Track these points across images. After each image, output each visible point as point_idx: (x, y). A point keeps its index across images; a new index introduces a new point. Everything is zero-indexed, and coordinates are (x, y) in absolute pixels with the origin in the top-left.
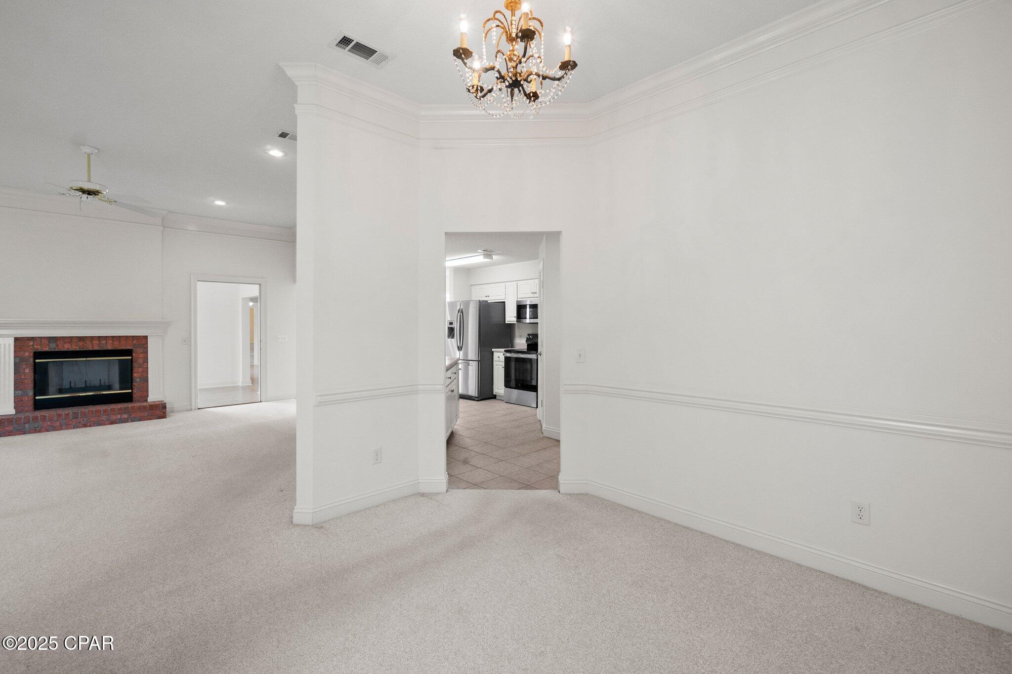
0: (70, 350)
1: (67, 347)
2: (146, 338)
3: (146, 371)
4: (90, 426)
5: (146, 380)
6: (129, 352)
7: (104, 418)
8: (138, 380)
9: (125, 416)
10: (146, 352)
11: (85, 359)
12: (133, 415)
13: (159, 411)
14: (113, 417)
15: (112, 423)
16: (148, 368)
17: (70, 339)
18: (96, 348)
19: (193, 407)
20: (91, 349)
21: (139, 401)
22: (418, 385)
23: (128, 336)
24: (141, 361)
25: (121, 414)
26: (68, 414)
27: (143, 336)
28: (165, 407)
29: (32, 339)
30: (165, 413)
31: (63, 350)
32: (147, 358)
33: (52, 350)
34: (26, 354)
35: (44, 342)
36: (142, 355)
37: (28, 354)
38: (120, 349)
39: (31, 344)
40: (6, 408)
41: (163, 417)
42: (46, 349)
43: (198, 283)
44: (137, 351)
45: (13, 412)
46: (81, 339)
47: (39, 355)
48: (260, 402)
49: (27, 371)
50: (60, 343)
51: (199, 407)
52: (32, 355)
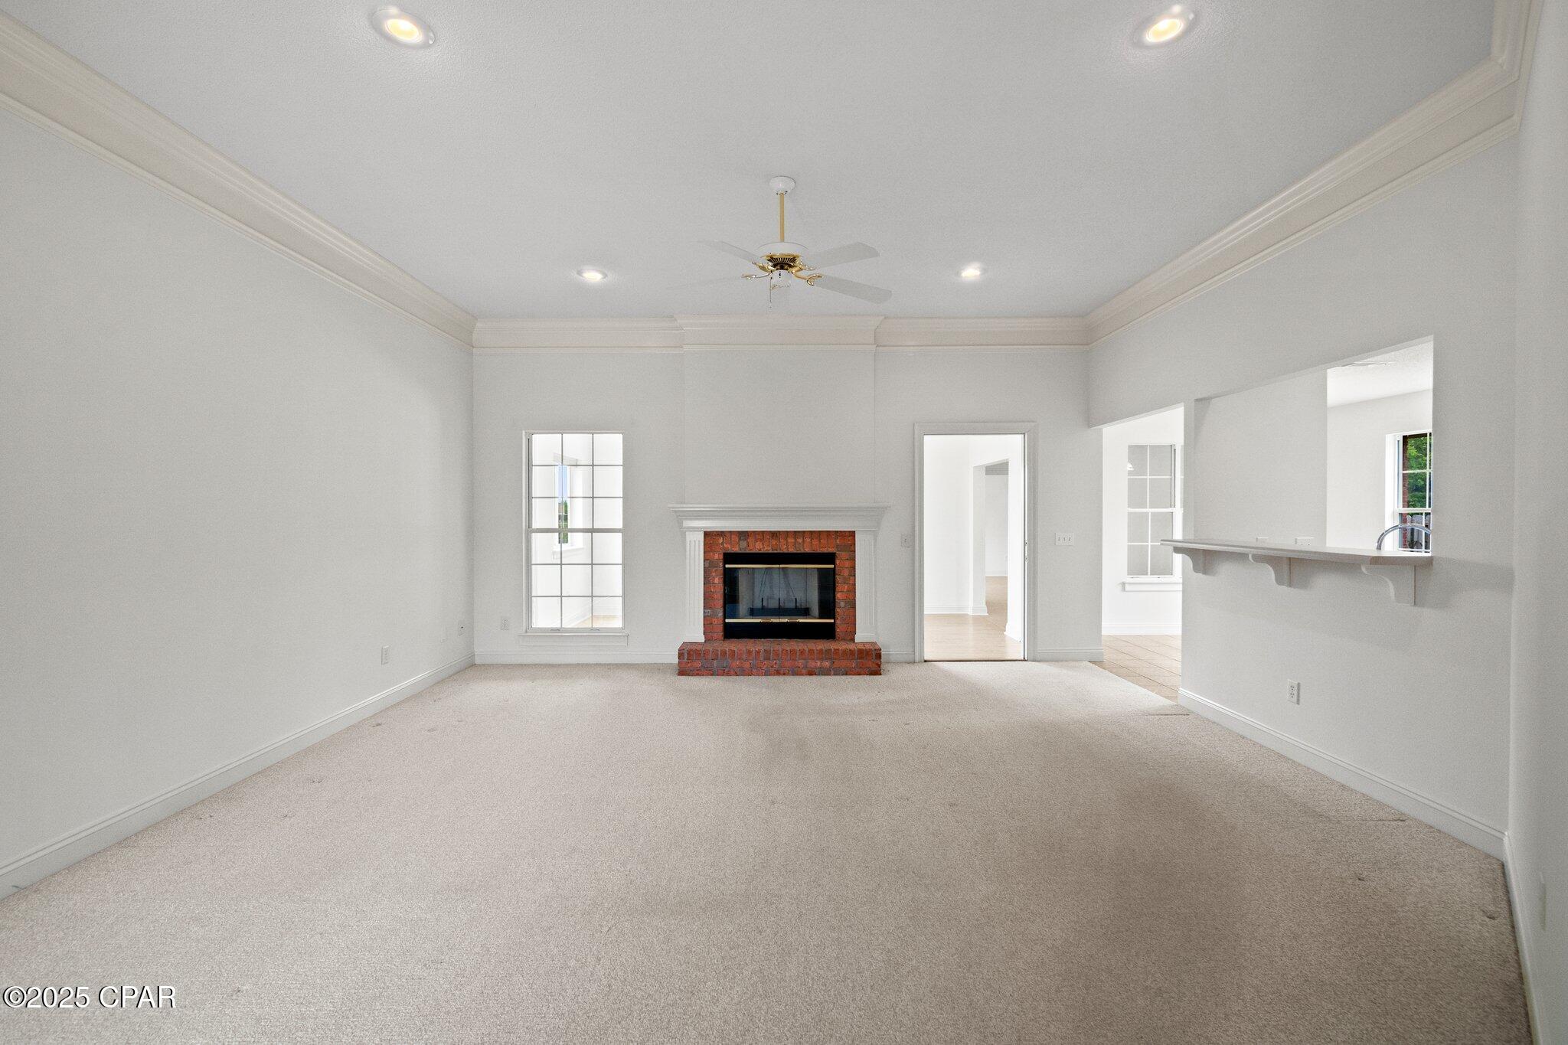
0: (763, 551)
1: (758, 547)
2: (852, 534)
3: (853, 589)
4: (784, 674)
5: (852, 605)
6: (830, 558)
7: (800, 663)
8: (842, 604)
9: (827, 664)
10: (853, 559)
11: (778, 566)
12: (838, 664)
13: (870, 662)
14: (812, 664)
15: (811, 673)
16: (855, 584)
17: (762, 535)
18: (792, 550)
19: (917, 659)
20: (785, 551)
21: (844, 639)
23: (830, 532)
24: (846, 573)
25: (821, 659)
26: (758, 652)
27: (850, 532)
28: (879, 656)
29: (721, 534)
30: (879, 666)
31: (754, 551)
32: (853, 568)
33: (743, 551)
34: (716, 556)
35: (735, 538)
36: (847, 564)
37: (718, 556)
38: (818, 551)
39: (721, 541)
40: (696, 634)
41: (876, 672)
42: (736, 550)
43: (925, 437)
44: (842, 556)
45: (701, 639)
46: (774, 535)
47: (729, 558)
48: (1024, 660)
49: (716, 581)
50: (751, 540)
51: (926, 658)
52: (721, 557)
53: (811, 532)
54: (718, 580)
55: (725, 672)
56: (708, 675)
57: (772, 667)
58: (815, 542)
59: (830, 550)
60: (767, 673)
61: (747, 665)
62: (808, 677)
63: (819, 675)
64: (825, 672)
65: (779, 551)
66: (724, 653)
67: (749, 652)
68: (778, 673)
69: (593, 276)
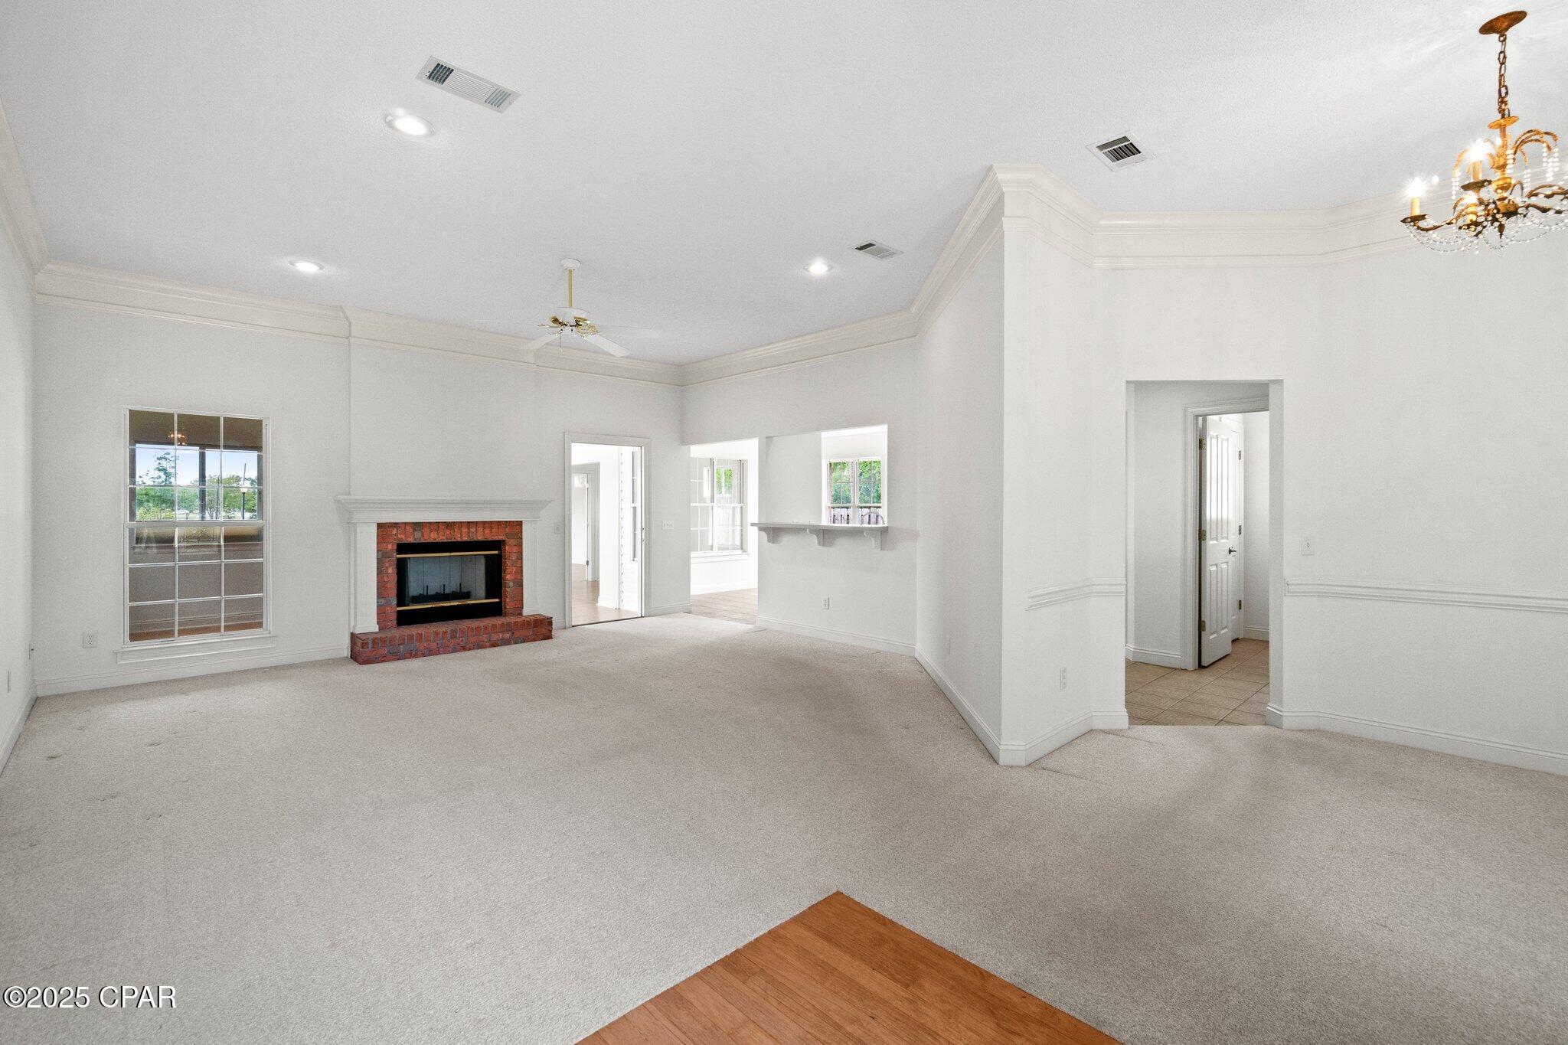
0: (437, 540)
1: (433, 537)
2: (520, 523)
3: (520, 571)
4: (470, 649)
5: (520, 584)
6: (498, 545)
7: (485, 637)
8: (511, 584)
9: (507, 635)
10: (520, 545)
11: (448, 554)
12: (517, 634)
13: (541, 629)
14: (494, 637)
15: (494, 645)
16: (522, 567)
17: (437, 526)
18: (465, 539)
19: (567, 625)
20: (459, 540)
21: (512, 614)
22: (1093, 585)
23: (500, 522)
24: (514, 557)
25: (503, 632)
26: (445, 633)
27: (517, 522)
28: (551, 623)
29: (395, 525)
30: (551, 631)
31: (429, 541)
32: (521, 553)
33: (418, 541)
34: (390, 547)
35: (409, 529)
36: (515, 549)
37: (391, 547)
38: (490, 539)
39: (394, 532)
40: (368, 623)
41: (549, 637)
42: (411, 540)
43: (572, 444)
44: (511, 542)
45: (376, 629)
46: (449, 525)
47: (402, 548)
48: (642, 617)
49: (390, 570)
50: (426, 530)
51: (573, 624)
52: (395, 548)
53: (484, 523)
54: (392, 570)
55: (412, 655)
56: (395, 660)
57: (458, 644)
58: (487, 531)
59: (501, 538)
60: (454, 651)
61: (434, 646)
62: (491, 649)
63: (501, 645)
64: (506, 642)
65: (453, 540)
66: (411, 637)
67: (437, 634)
68: (464, 649)
69: (307, 268)
